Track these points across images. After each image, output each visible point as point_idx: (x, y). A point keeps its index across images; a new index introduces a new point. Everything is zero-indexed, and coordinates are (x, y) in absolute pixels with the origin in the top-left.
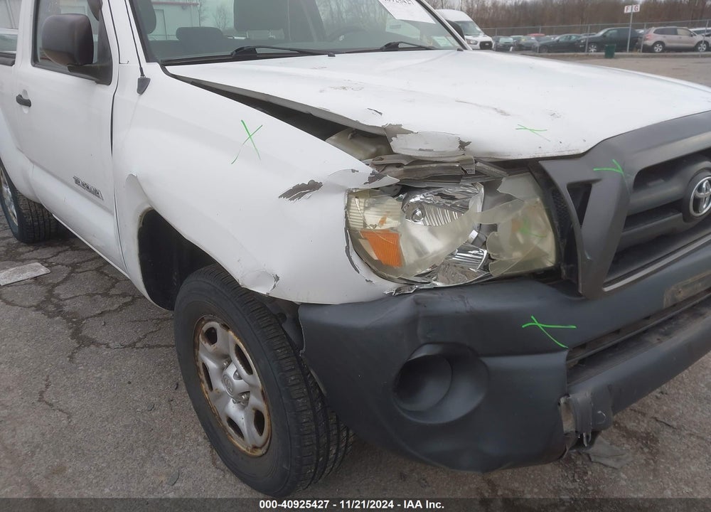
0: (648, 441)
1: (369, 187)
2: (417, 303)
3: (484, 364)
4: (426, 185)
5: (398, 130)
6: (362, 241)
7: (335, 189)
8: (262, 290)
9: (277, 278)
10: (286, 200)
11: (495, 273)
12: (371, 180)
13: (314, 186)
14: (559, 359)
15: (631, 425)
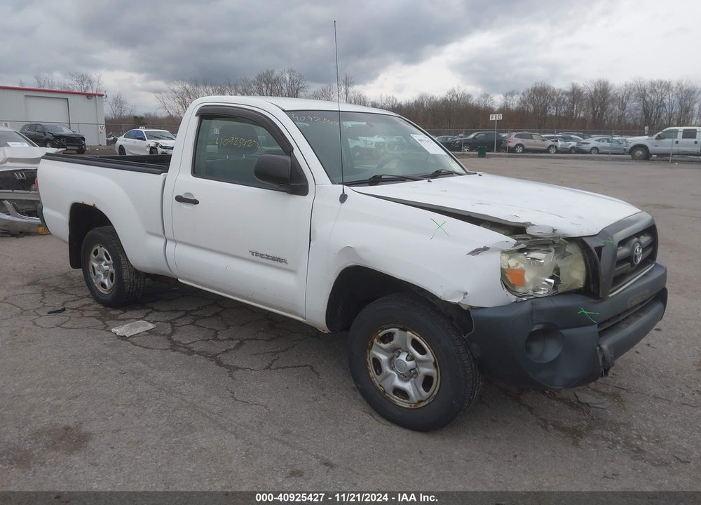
0: (615, 396)
1: (513, 249)
2: (532, 304)
3: (561, 334)
4: (534, 248)
5: (529, 224)
6: (507, 275)
7: (496, 250)
8: (455, 301)
9: (467, 293)
10: (471, 256)
11: (560, 290)
12: (515, 245)
13: (486, 249)
14: (595, 329)
15: (603, 390)
